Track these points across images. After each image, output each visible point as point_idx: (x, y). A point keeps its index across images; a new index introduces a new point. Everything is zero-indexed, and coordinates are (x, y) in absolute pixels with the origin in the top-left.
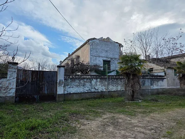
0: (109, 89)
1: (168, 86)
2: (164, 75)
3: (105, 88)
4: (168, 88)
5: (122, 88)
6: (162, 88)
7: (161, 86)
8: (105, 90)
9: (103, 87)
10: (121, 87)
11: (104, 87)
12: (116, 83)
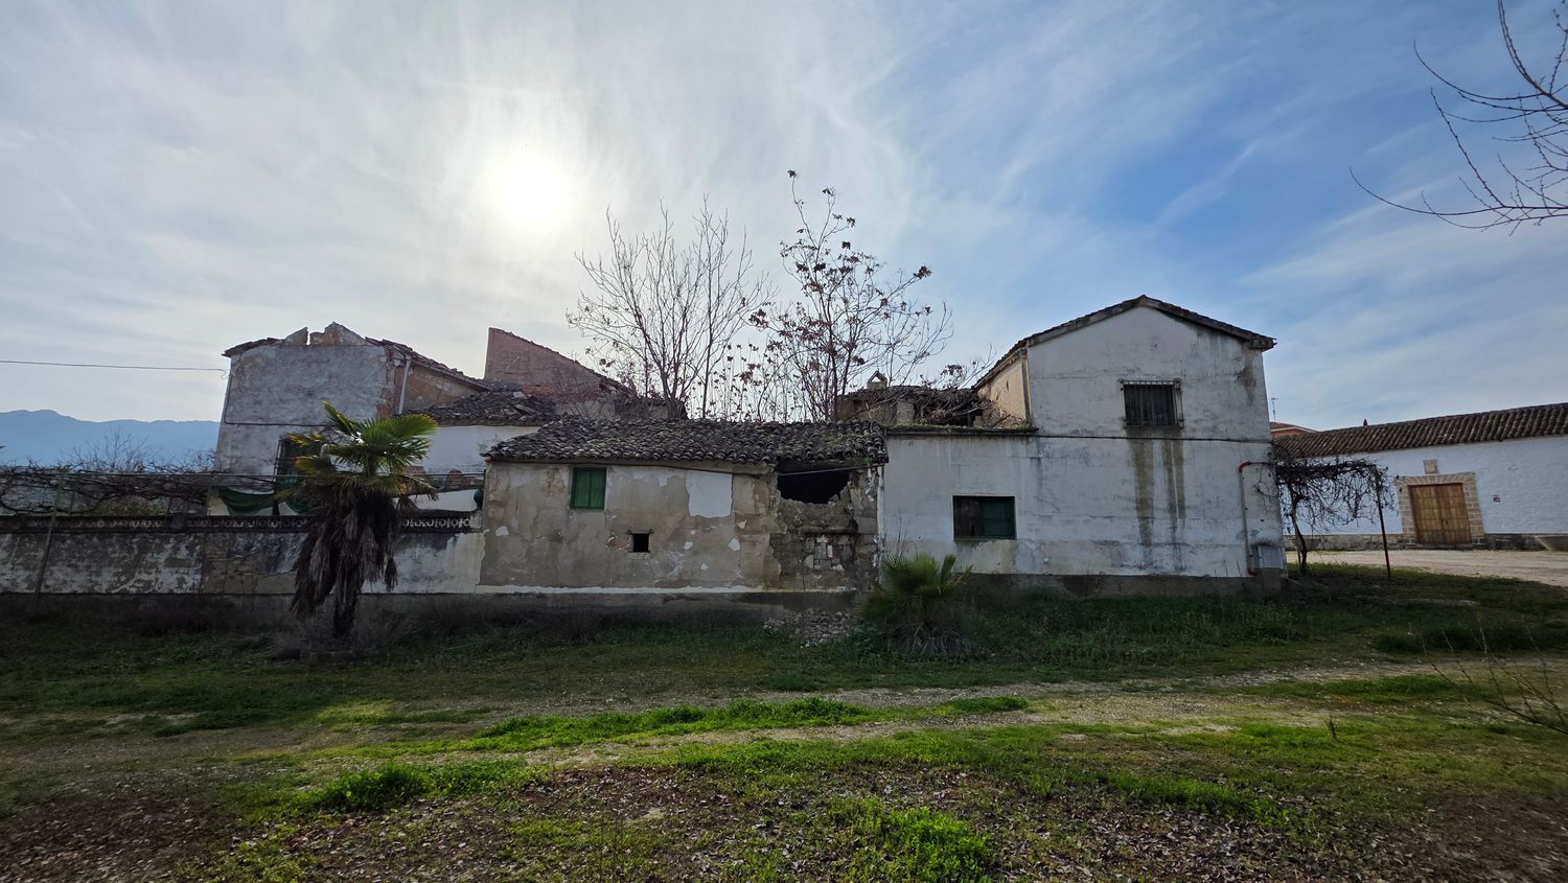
0: (50, 582)
1: (484, 580)
2: (470, 506)
3: (28, 579)
4: (486, 596)
5: (123, 578)
6: (420, 588)
7: (415, 579)
8: (26, 586)
9: (21, 572)
10: (116, 574)
11: (22, 574)
12: (90, 556)
